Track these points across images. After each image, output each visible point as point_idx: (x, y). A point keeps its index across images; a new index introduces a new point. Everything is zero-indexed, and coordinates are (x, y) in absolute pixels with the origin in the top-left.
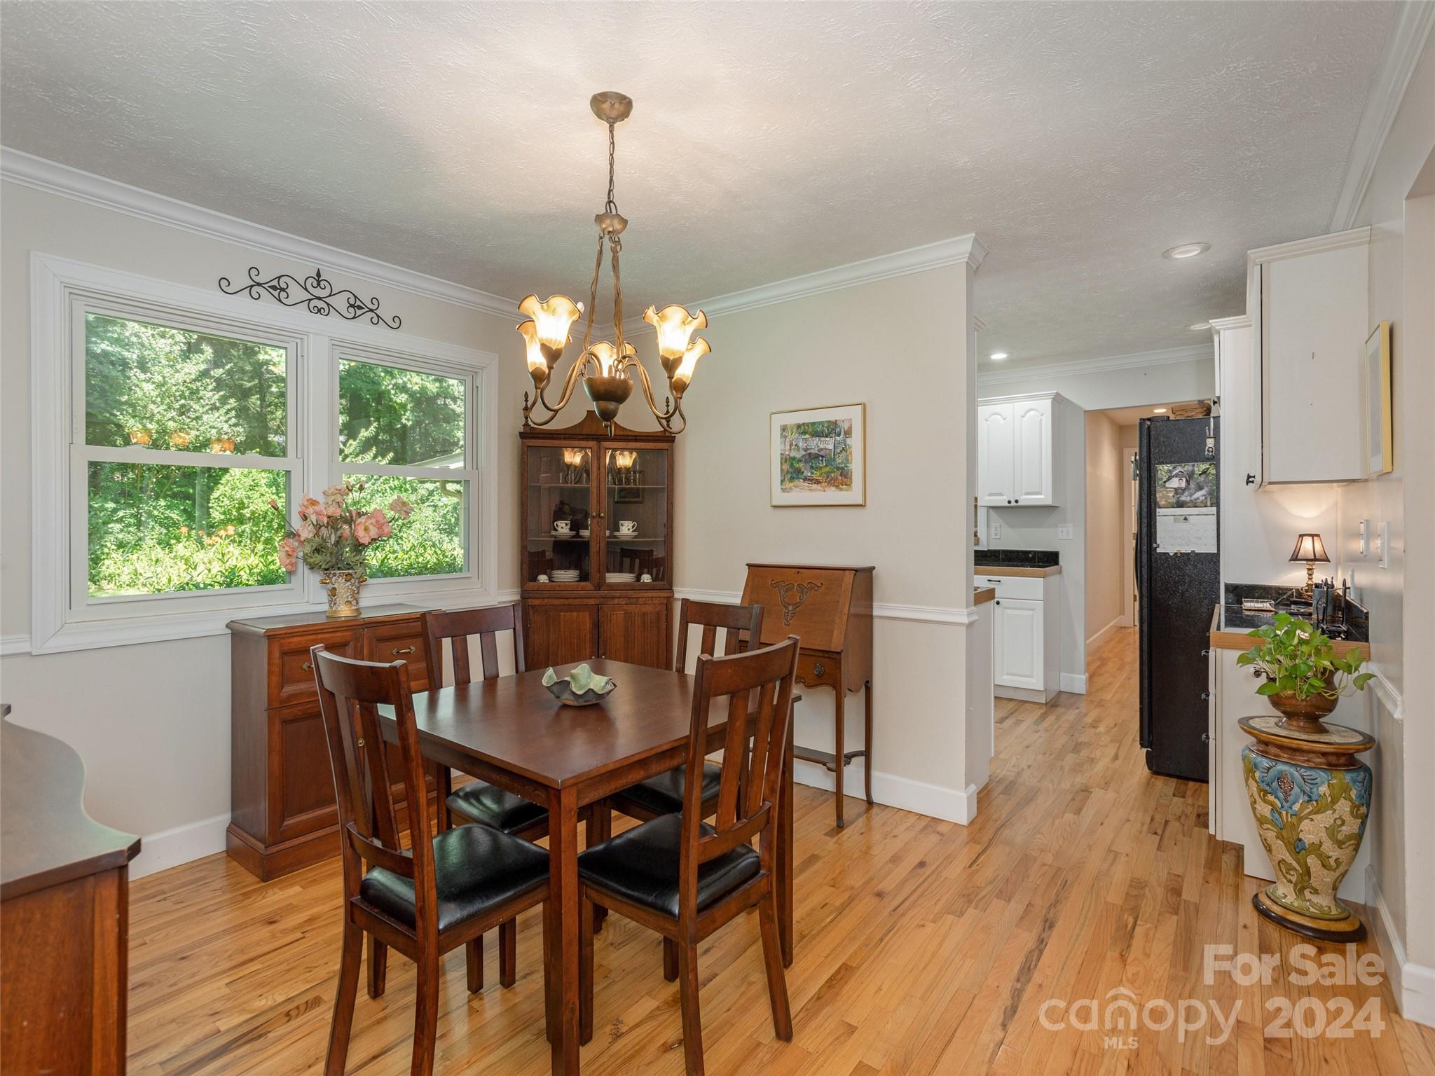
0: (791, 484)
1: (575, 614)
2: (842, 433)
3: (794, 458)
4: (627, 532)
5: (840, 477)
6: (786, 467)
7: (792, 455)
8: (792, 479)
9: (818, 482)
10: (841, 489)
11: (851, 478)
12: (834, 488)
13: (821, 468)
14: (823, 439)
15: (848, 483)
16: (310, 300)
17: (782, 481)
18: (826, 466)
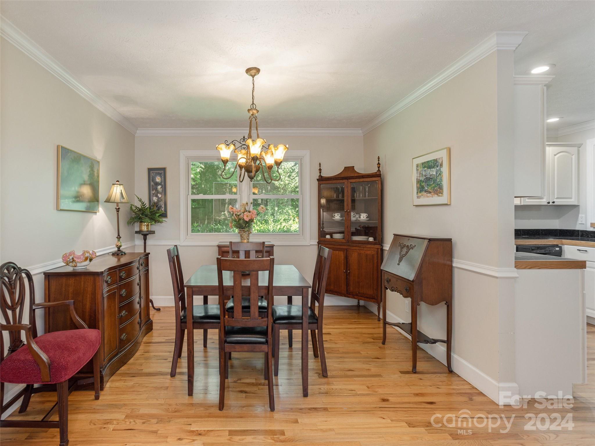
0: (420, 194)
1: (337, 252)
2: (439, 165)
3: (421, 181)
4: (363, 218)
5: (438, 190)
6: (418, 185)
7: (420, 179)
8: (421, 192)
9: (430, 193)
10: (439, 196)
11: (443, 190)
12: (436, 195)
13: (431, 185)
14: (432, 169)
15: (442, 192)
16: (242, 146)
17: (417, 193)
18: (433, 184)
